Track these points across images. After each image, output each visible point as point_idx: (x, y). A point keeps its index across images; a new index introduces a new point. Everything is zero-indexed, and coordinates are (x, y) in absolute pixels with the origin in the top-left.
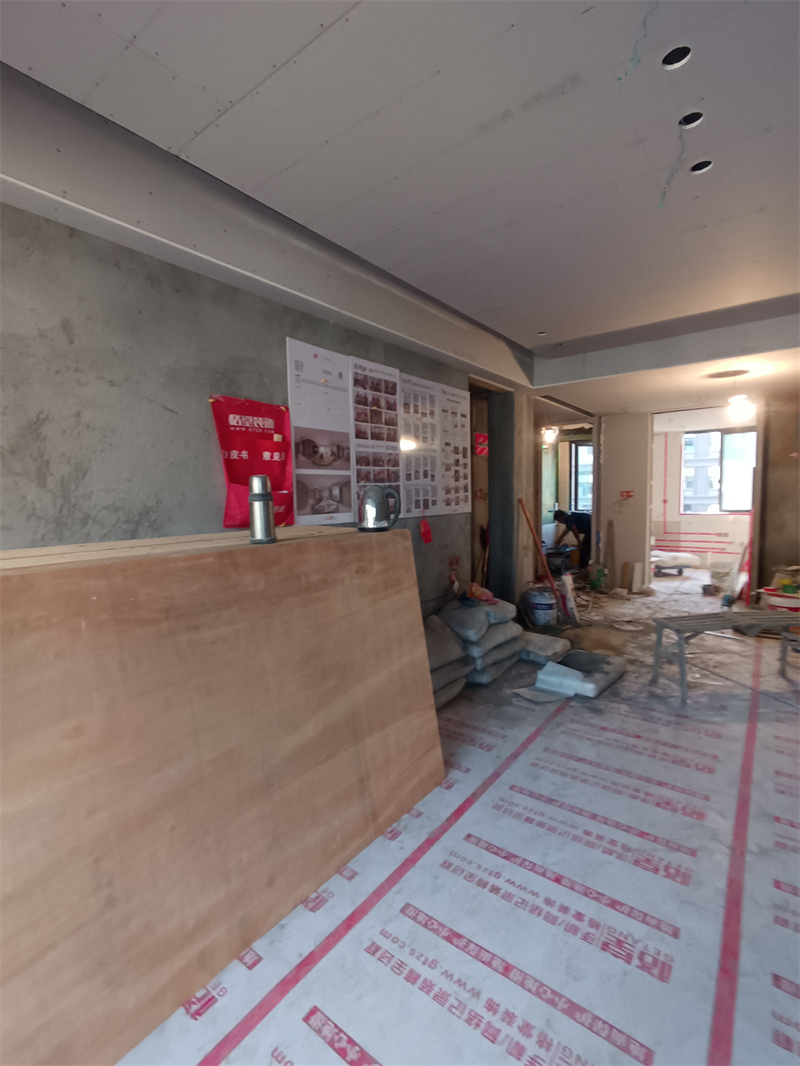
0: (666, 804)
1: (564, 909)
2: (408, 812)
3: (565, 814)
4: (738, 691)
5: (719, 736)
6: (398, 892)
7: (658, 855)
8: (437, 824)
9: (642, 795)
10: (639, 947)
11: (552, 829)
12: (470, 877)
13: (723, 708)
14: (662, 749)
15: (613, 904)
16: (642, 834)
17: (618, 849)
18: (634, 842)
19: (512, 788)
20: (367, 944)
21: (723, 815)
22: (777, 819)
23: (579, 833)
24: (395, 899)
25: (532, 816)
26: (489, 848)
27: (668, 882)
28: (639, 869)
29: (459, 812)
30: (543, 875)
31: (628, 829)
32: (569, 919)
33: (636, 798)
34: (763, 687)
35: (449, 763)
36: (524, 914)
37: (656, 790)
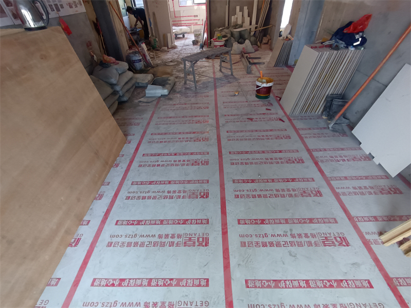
0: (199, 122)
1: (180, 161)
2: (118, 156)
3: (171, 136)
4: (210, 80)
5: (208, 96)
6: (128, 180)
7: (200, 136)
8: (131, 156)
9: (191, 122)
10: (201, 160)
11: (169, 142)
12: (149, 166)
13: (207, 87)
14: (193, 106)
15: (192, 154)
16: (194, 133)
17: (189, 139)
18: (192, 136)
19: (152, 134)
20: (125, 198)
21: (212, 119)
22: (225, 115)
23: (177, 139)
24: (128, 182)
25: (161, 140)
26: (152, 155)
27: (204, 142)
28: (196, 142)
29: (137, 149)
30: (171, 155)
31: (190, 133)
32: (182, 162)
33: (190, 123)
34: (216, 77)
35: (126, 135)
36: (169, 167)
37: (195, 119)
